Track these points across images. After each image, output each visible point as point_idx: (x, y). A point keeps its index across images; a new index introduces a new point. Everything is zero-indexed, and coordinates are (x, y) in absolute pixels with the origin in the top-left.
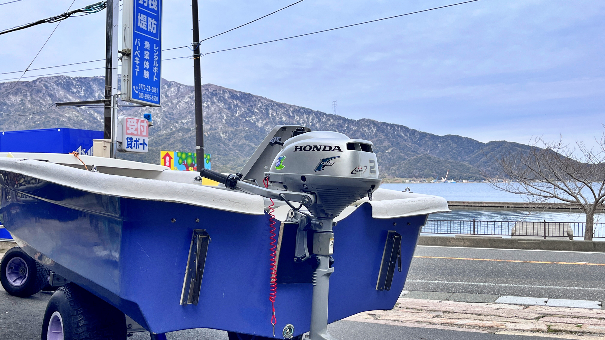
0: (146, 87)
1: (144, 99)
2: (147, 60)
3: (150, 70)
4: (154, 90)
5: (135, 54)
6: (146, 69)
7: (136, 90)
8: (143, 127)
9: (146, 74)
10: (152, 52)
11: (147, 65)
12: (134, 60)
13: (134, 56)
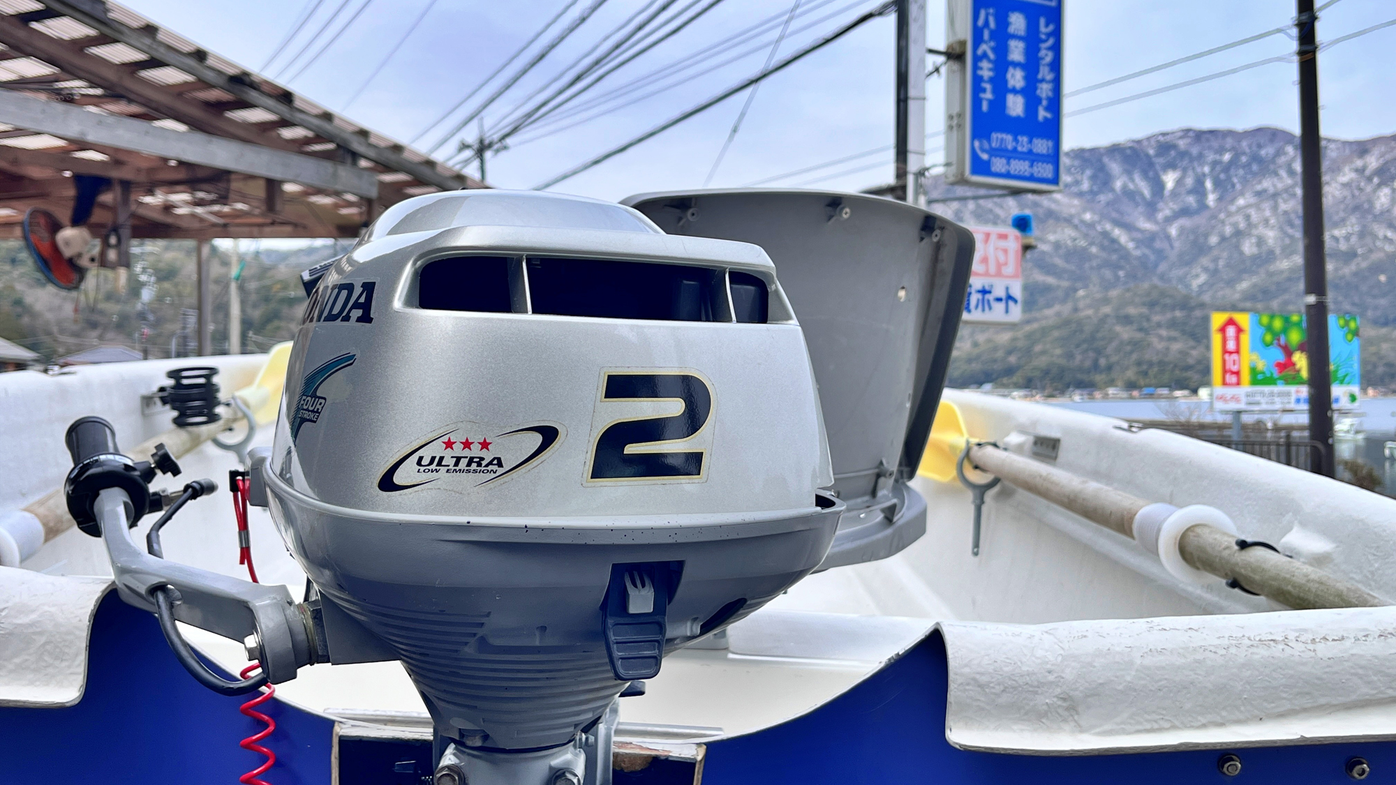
0: (1016, 140)
1: (1008, 175)
2: (1016, 65)
3: (1029, 92)
4: (1042, 146)
5: (980, 52)
6: (1014, 91)
7: (983, 150)
8: (1005, 251)
9: (1015, 105)
10: (1032, 41)
11: (1016, 78)
12: (976, 67)
13: (977, 59)
